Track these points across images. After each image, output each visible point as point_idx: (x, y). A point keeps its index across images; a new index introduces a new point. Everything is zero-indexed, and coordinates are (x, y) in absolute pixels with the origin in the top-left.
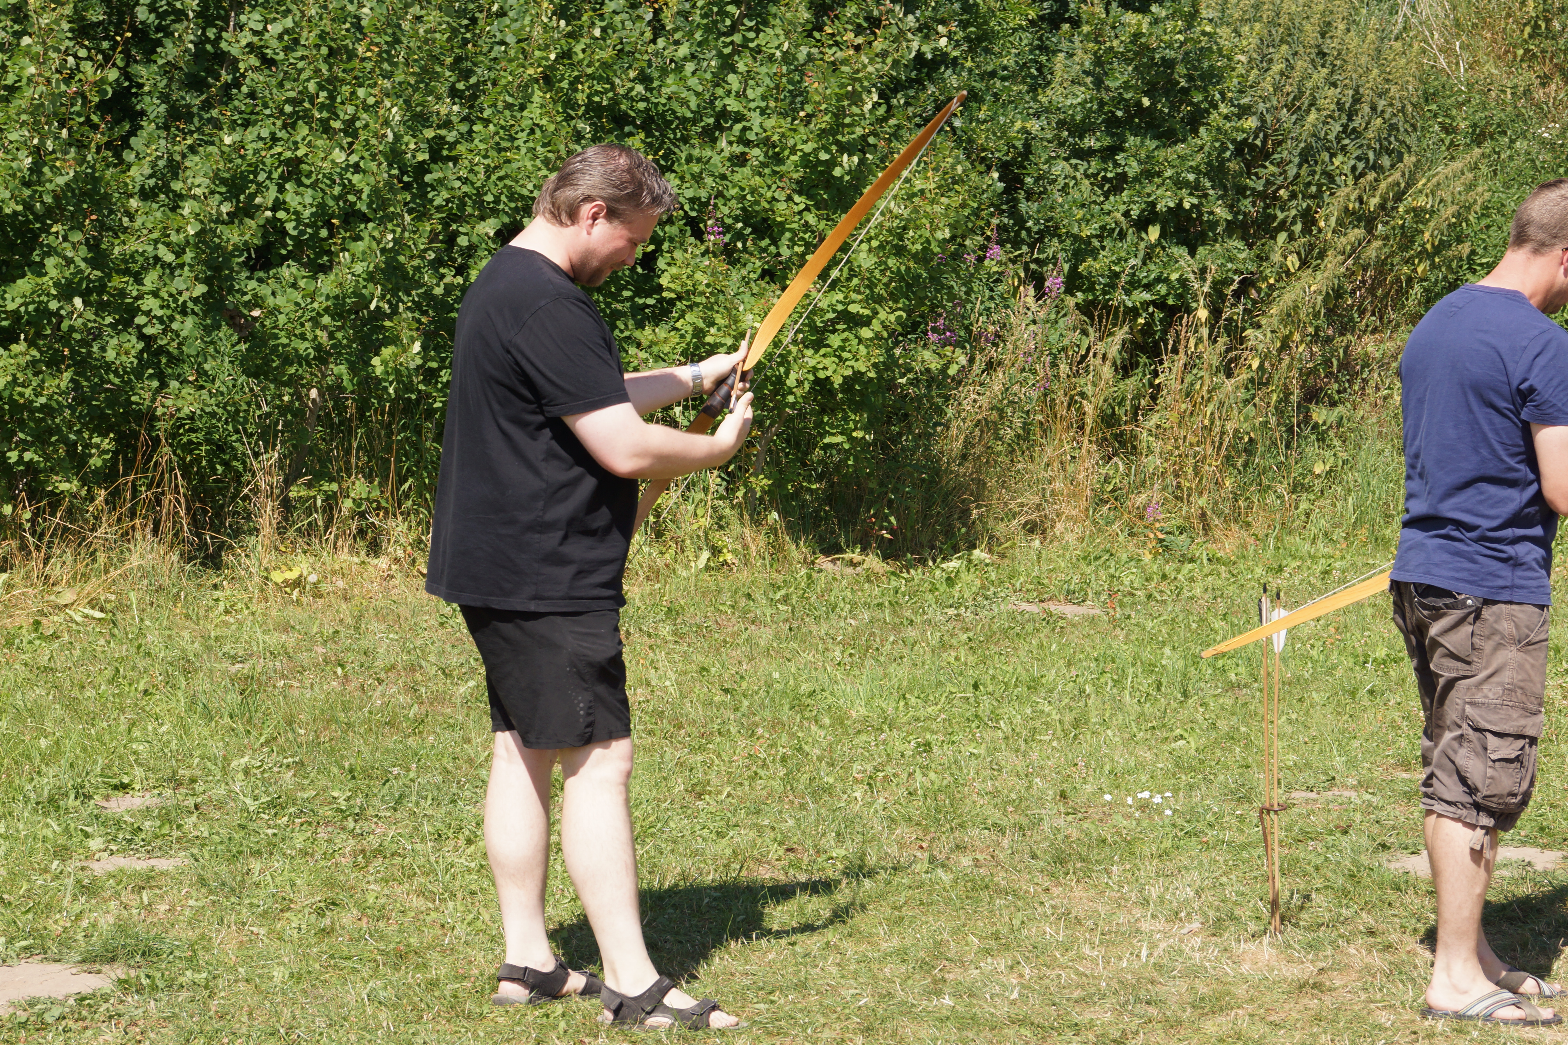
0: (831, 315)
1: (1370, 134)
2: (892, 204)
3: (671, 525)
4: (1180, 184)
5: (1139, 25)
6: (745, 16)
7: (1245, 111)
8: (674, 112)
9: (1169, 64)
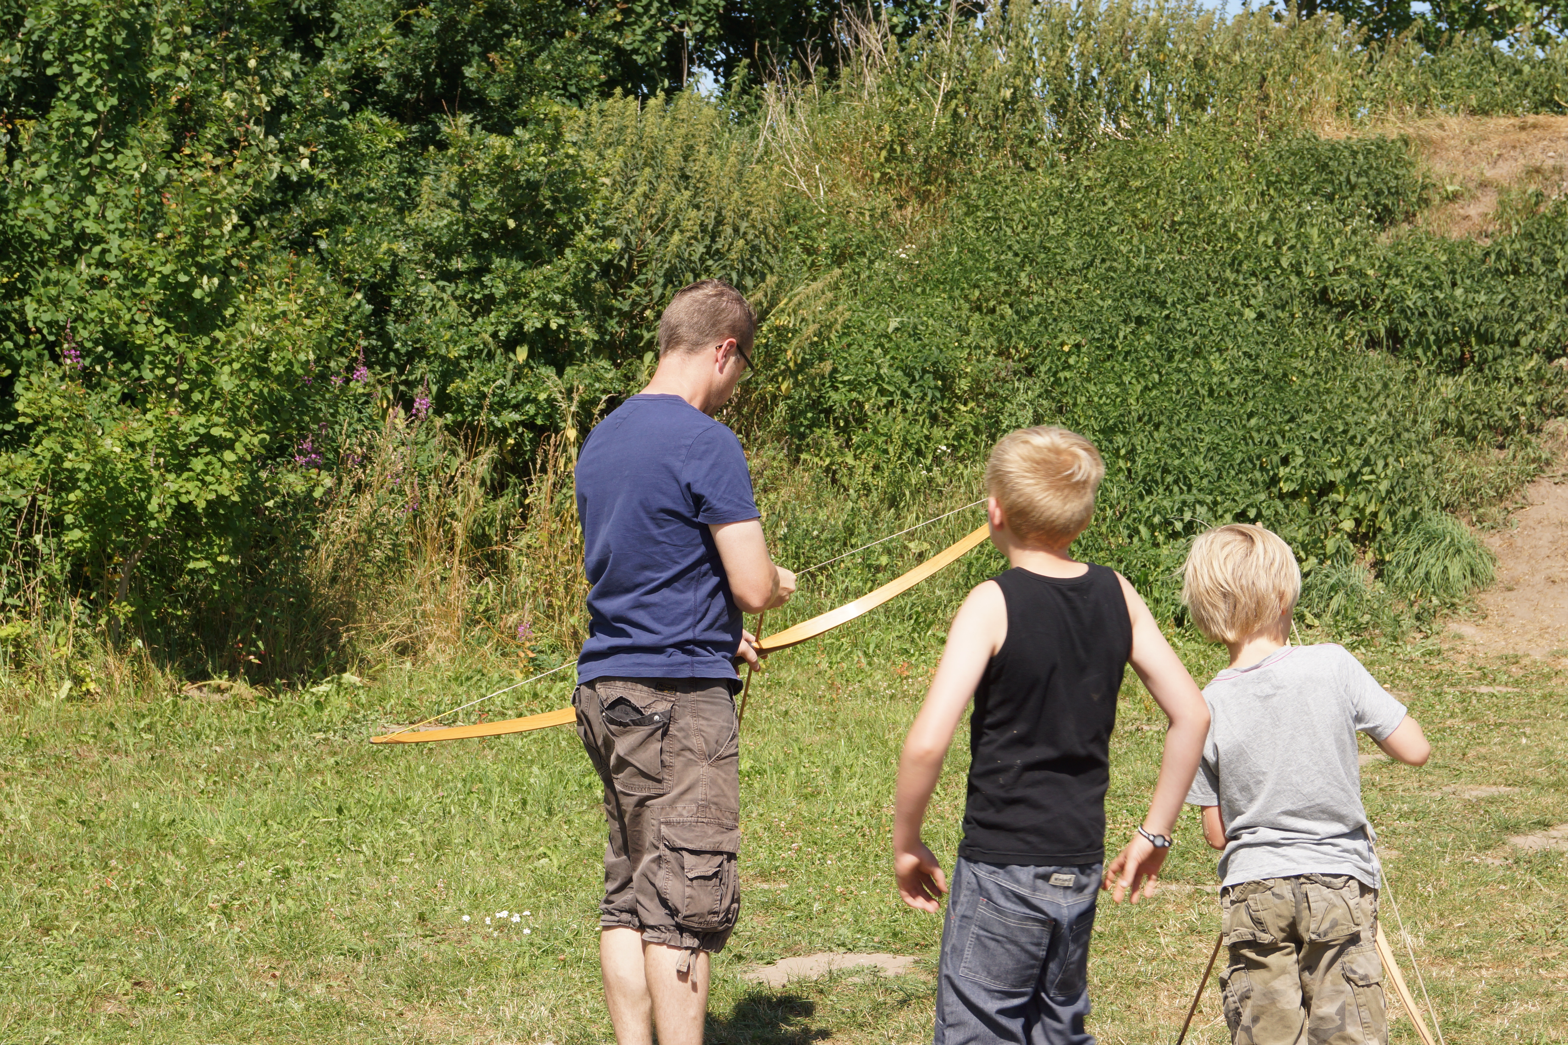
0: (193, 439)
1: (733, 255)
2: (253, 326)
3: (31, 655)
4: (546, 304)
5: (503, 147)
6: (103, 137)
7: (608, 233)
8: (31, 235)
9: (534, 186)
